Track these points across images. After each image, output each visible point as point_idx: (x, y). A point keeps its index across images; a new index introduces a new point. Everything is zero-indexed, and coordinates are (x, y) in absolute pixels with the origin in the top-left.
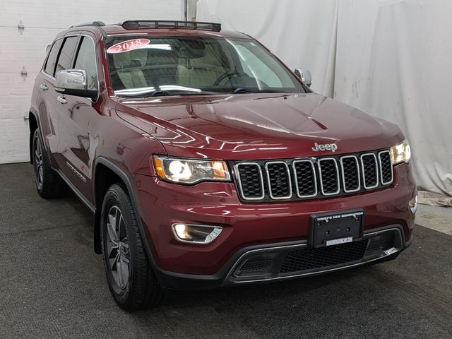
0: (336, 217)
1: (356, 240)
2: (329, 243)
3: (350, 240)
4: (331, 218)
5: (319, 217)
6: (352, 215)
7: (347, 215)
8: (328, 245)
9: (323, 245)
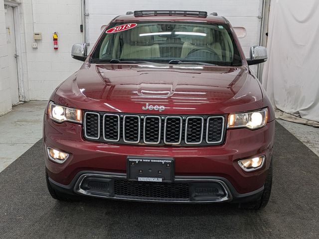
0: (146, 161)
1: (165, 181)
2: (140, 179)
3: (160, 180)
4: (141, 160)
5: (130, 158)
6: (161, 161)
7: (156, 161)
8: (139, 180)
9: (135, 180)
